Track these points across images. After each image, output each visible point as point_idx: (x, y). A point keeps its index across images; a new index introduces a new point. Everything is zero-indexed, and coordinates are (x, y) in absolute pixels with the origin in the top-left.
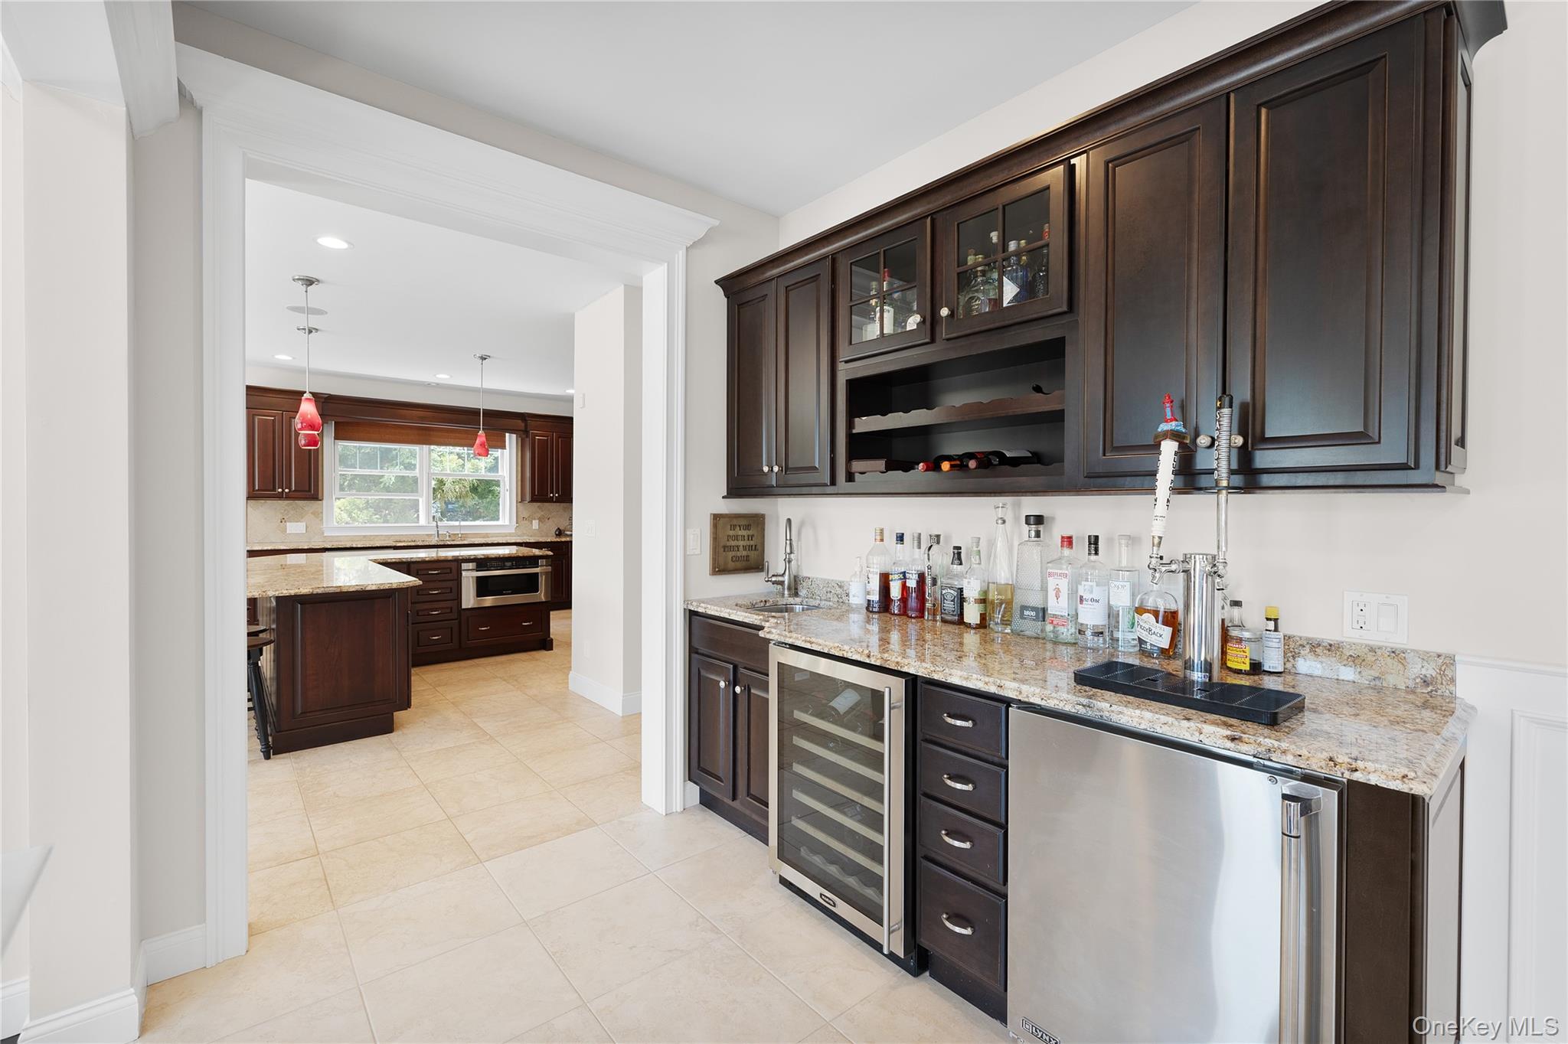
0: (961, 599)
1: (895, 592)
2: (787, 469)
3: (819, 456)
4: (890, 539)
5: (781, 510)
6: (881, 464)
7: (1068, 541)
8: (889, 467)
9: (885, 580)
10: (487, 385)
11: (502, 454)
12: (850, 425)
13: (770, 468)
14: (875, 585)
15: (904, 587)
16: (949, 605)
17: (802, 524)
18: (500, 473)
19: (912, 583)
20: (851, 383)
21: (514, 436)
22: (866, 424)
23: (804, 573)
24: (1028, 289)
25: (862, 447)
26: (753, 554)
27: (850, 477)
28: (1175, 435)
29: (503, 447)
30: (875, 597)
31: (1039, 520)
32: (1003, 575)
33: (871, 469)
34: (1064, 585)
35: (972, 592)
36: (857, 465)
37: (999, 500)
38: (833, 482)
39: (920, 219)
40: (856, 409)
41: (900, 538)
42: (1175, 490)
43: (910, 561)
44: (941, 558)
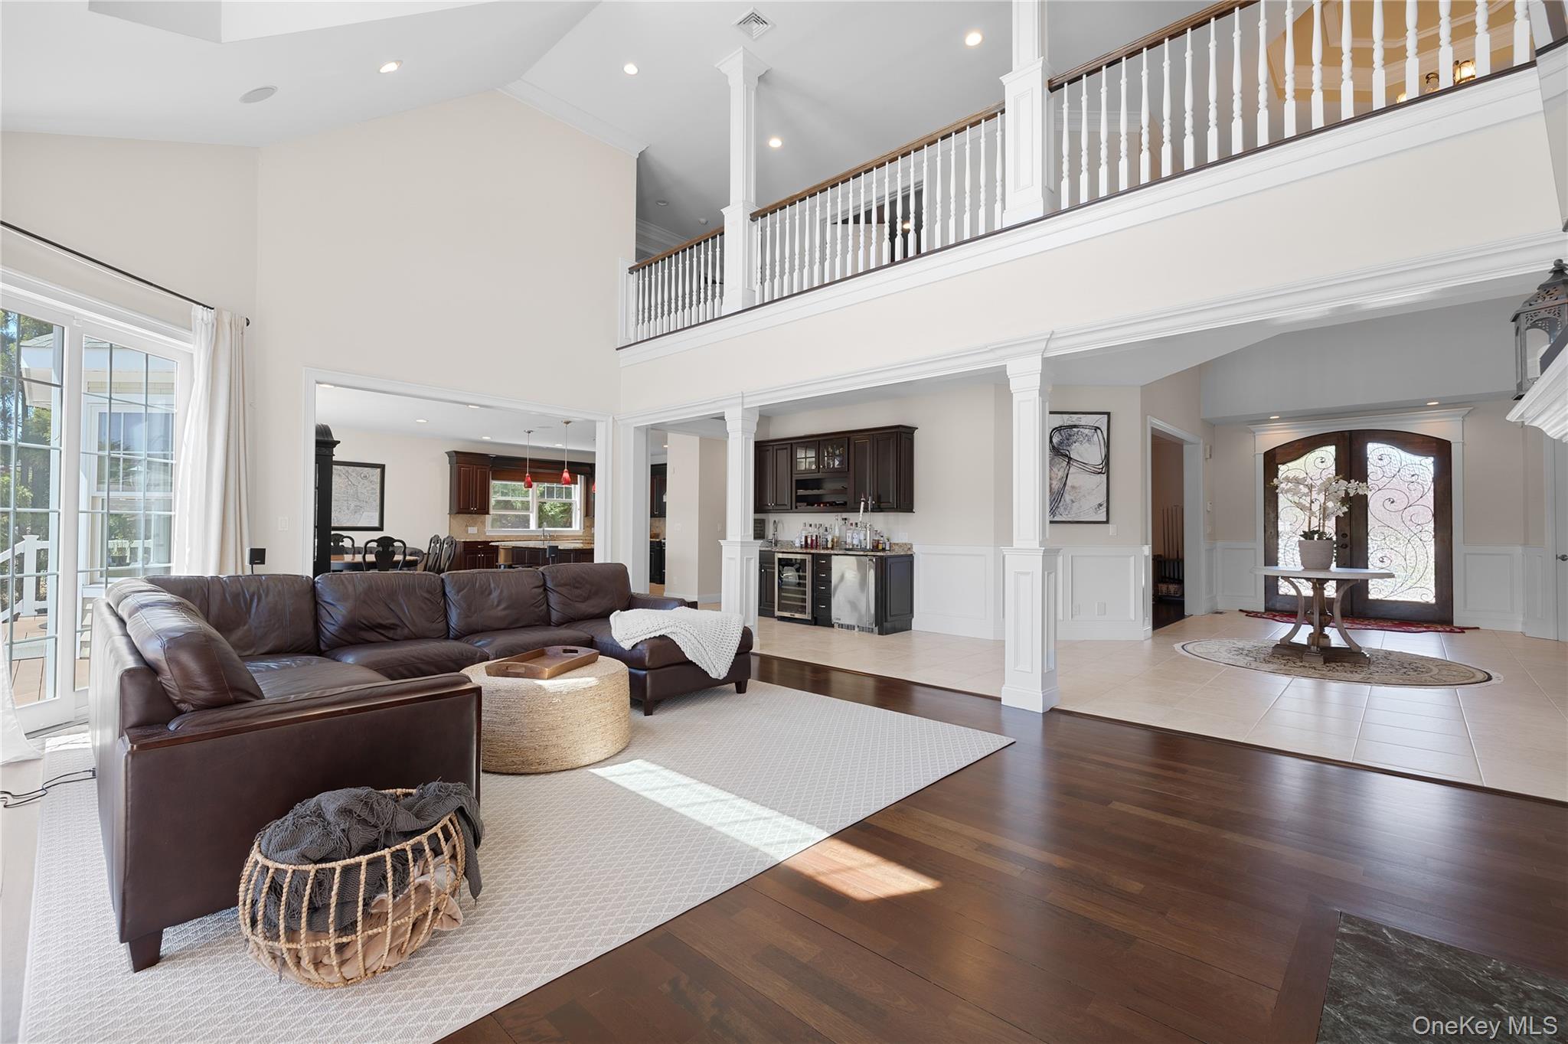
0: (827, 541)
1: (809, 541)
2: (776, 505)
3: (787, 501)
4: (808, 526)
5: (771, 518)
6: (805, 504)
7: (852, 524)
8: (808, 505)
9: (806, 537)
10: (532, 444)
11: (575, 487)
12: (796, 492)
13: (770, 504)
14: (803, 540)
15: (812, 540)
16: (824, 543)
17: (779, 522)
18: (573, 499)
19: (814, 538)
20: (797, 481)
21: (583, 476)
22: (801, 492)
23: (779, 539)
24: (841, 463)
25: (800, 499)
26: (762, 532)
27: (796, 508)
28: (863, 501)
29: (577, 484)
30: (803, 543)
31: (846, 519)
32: (837, 533)
33: (803, 506)
34: (850, 535)
35: (830, 539)
36: (798, 504)
37: (836, 514)
38: (791, 509)
39: (816, 441)
40: (798, 488)
41: (811, 525)
42: (864, 512)
43: (814, 532)
44: (822, 531)
